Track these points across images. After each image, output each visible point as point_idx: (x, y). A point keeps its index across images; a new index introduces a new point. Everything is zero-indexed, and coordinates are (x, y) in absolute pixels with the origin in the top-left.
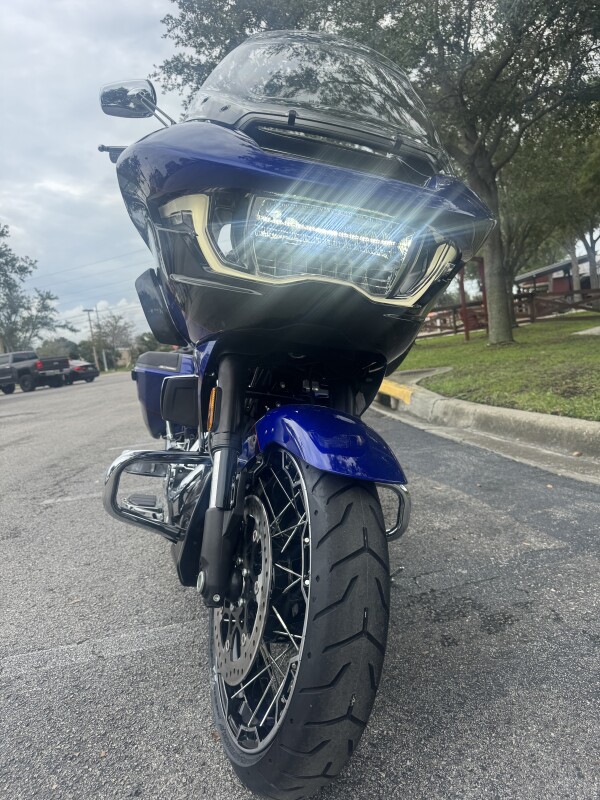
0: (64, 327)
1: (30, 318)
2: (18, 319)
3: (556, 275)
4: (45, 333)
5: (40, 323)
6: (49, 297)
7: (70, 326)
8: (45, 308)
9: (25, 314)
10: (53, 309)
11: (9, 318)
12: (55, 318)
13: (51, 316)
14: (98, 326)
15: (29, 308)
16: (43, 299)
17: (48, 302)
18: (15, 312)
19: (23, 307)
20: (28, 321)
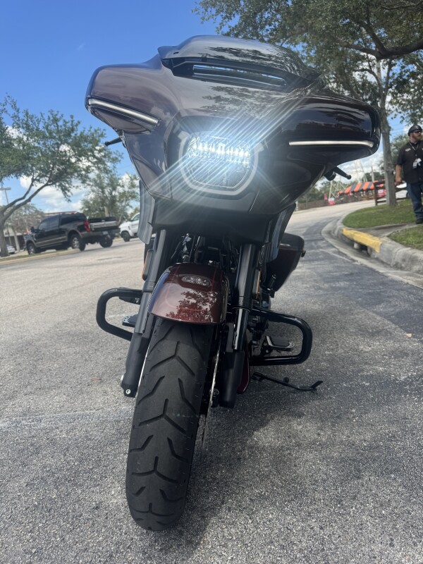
1: (124, 193)
2: (117, 194)
9: (120, 189)
11: (111, 194)
15: (123, 186)
18: (114, 189)
19: (119, 185)
20: (123, 195)
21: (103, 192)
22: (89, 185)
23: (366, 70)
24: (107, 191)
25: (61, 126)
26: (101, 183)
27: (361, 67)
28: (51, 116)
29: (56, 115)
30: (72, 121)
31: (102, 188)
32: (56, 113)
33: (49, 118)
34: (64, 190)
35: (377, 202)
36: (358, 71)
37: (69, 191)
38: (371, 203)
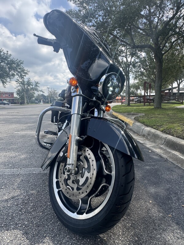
0: (41, 91)
3: (166, 91)
4: (36, 92)
5: (35, 89)
7: (42, 91)
11: (27, 87)
12: (39, 89)
14: (50, 92)
17: (37, 84)
19: (31, 85)
20: (32, 89)
21: (24, 86)
22: (19, 83)
23: (124, 56)
26: (24, 83)
27: (122, 55)
29: (1, 50)
30: (7, 53)
31: (24, 85)
34: (3, 82)
35: (122, 104)
36: (121, 56)
38: (120, 104)
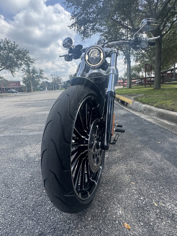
0: (45, 78)
1: (38, 76)
2: (35, 76)
3: (168, 72)
4: (41, 79)
5: (40, 77)
6: (42, 71)
8: (41, 73)
9: (36, 75)
10: (43, 74)
13: (42, 75)
14: (54, 79)
15: (37, 73)
16: (41, 71)
17: (42, 72)
18: (34, 74)
19: (36, 73)
20: (37, 76)
24: (31, 74)
25: (10, 46)
26: (29, 71)
28: (5, 41)
29: (8, 41)
30: (14, 44)
32: (8, 40)
33: (5, 42)
34: (12, 72)
35: (124, 87)
37: (14, 73)
38: (122, 87)
